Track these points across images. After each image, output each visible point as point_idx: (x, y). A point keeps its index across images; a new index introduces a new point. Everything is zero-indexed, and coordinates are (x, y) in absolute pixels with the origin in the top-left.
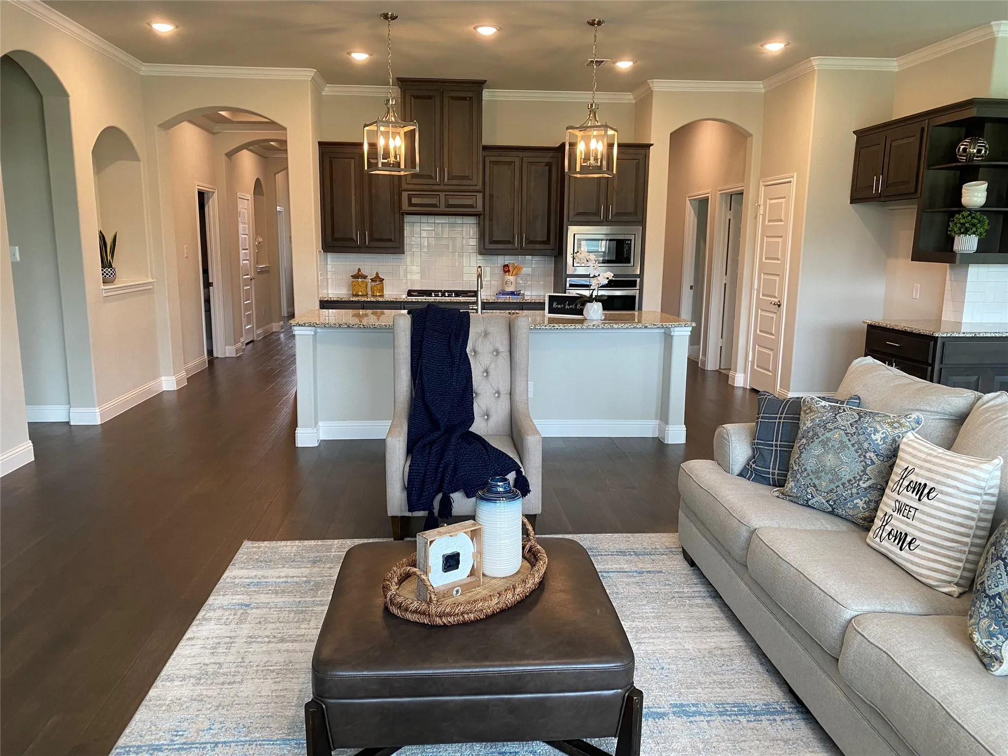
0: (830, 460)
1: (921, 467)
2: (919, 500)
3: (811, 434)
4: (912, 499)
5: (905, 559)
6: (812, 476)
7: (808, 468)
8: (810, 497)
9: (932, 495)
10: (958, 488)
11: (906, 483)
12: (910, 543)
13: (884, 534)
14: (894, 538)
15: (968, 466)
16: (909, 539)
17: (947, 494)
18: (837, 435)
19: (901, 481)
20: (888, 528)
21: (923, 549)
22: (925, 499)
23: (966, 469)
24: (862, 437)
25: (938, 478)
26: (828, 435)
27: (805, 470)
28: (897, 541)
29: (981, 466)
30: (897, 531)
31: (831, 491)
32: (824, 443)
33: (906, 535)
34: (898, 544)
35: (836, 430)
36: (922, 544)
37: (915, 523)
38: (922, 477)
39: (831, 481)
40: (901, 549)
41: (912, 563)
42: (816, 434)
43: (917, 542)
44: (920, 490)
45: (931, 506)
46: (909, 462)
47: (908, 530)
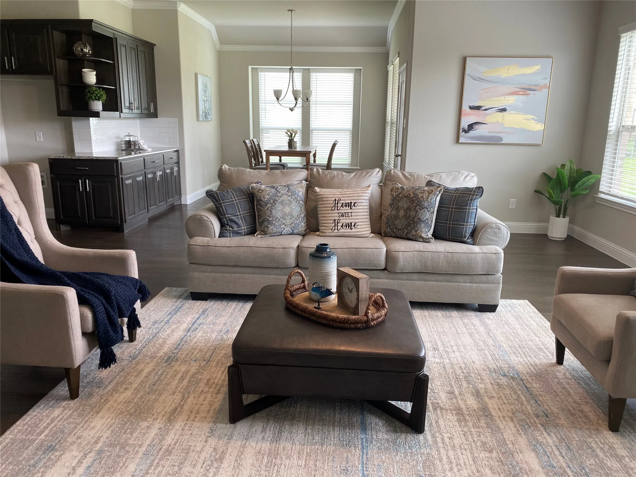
0: (287, 210)
1: (343, 197)
2: (351, 208)
3: (272, 201)
4: (347, 209)
5: (356, 232)
6: (281, 220)
7: (278, 217)
8: (283, 230)
9: (356, 205)
10: (364, 199)
11: (340, 205)
12: (354, 225)
13: (339, 228)
14: (345, 227)
15: (364, 190)
16: (353, 224)
17: (362, 202)
18: (285, 198)
19: (336, 205)
20: (340, 224)
21: (360, 225)
22: (354, 207)
23: (365, 192)
24: (296, 196)
25: (355, 198)
26: (282, 199)
27: (277, 218)
28: (348, 227)
29: (369, 189)
30: (346, 224)
31: (292, 223)
32: (282, 203)
33: (351, 223)
34: (349, 228)
35: (283, 196)
36: (359, 224)
37: (353, 217)
38: (348, 200)
39: (291, 219)
40: (351, 229)
41: (359, 232)
42: (275, 200)
43: (357, 224)
44: (349, 205)
45: (358, 209)
46: (335, 197)
47: (351, 221)
